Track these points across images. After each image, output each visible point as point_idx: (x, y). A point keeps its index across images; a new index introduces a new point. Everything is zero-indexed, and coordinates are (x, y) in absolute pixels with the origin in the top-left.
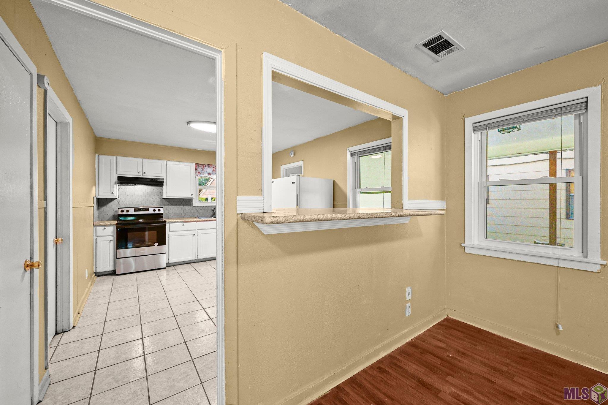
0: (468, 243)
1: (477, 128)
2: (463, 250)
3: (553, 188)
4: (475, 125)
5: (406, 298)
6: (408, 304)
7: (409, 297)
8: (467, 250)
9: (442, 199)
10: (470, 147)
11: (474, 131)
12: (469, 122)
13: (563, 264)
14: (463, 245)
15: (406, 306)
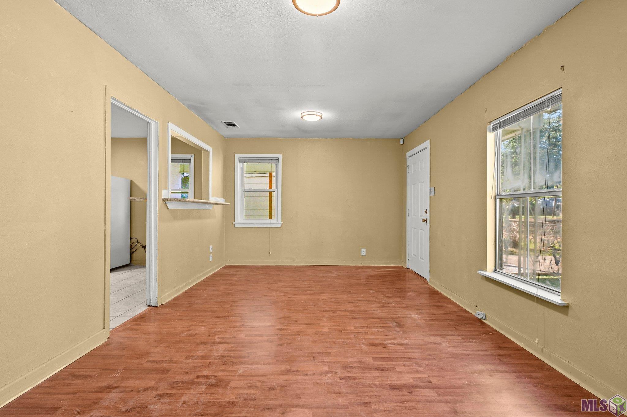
0: (236, 222)
1: (241, 160)
2: (234, 226)
3: (270, 193)
4: (240, 159)
5: (210, 251)
6: (211, 255)
7: (211, 251)
8: (236, 226)
9: (223, 198)
10: (238, 170)
11: (239, 162)
12: (237, 156)
13: (272, 226)
14: (234, 223)
15: (210, 256)
